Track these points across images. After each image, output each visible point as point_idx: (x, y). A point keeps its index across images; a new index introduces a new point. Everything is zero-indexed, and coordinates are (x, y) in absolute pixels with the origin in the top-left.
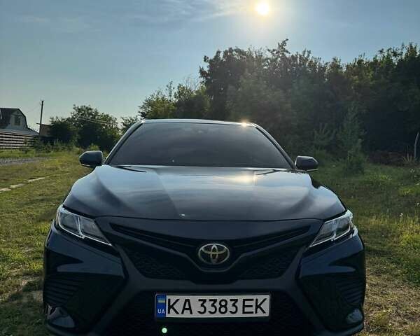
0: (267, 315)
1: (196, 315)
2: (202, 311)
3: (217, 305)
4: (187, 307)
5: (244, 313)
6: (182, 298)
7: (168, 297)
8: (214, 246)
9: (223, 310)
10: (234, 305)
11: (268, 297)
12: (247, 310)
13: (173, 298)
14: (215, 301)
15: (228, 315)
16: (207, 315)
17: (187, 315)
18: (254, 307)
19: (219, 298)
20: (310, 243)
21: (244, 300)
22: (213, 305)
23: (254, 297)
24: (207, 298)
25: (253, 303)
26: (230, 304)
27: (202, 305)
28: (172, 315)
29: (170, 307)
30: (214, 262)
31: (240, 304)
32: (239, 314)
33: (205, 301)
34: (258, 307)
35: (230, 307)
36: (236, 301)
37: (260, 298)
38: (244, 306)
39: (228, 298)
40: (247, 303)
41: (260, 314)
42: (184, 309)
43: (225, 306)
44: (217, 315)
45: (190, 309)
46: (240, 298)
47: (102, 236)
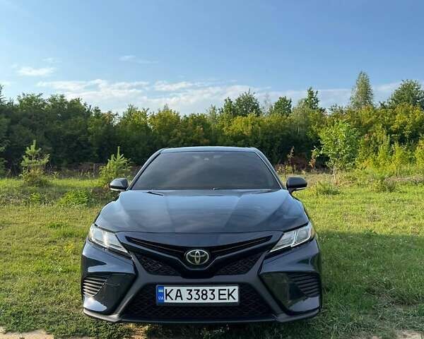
0: (237, 301)
1: (185, 301)
2: (190, 298)
3: (200, 293)
4: (179, 295)
5: (220, 299)
6: (175, 289)
7: (165, 288)
8: (197, 251)
9: (204, 297)
10: (212, 293)
11: (237, 288)
12: (221, 297)
13: (169, 289)
14: (198, 291)
15: (208, 301)
16: (193, 301)
17: (179, 300)
18: (227, 295)
19: (201, 288)
20: (271, 249)
21: (219, 290)
22: (197, 294)
23: (227, 288)
24: (193, 288)
25: (226, 292)
26: (209, 292)
27: (189, 294)
28: (168, 300)
29: (167, 295)
30: (197, 262)
31: (216, 293)
32: (216, 300)
33: (191, 291)
34: (229, 295)
35: (210, 295)
36: (214, 290)
37: (231, 288)
38: (220, 294)
39: (207, 288)
40: (221, 292)
41: (231, 300)
42: (177, 296)
43: (206, 294)
44: (200, 301)
45: (181, 296)
46: (217, 288)
47: (120, 245)
